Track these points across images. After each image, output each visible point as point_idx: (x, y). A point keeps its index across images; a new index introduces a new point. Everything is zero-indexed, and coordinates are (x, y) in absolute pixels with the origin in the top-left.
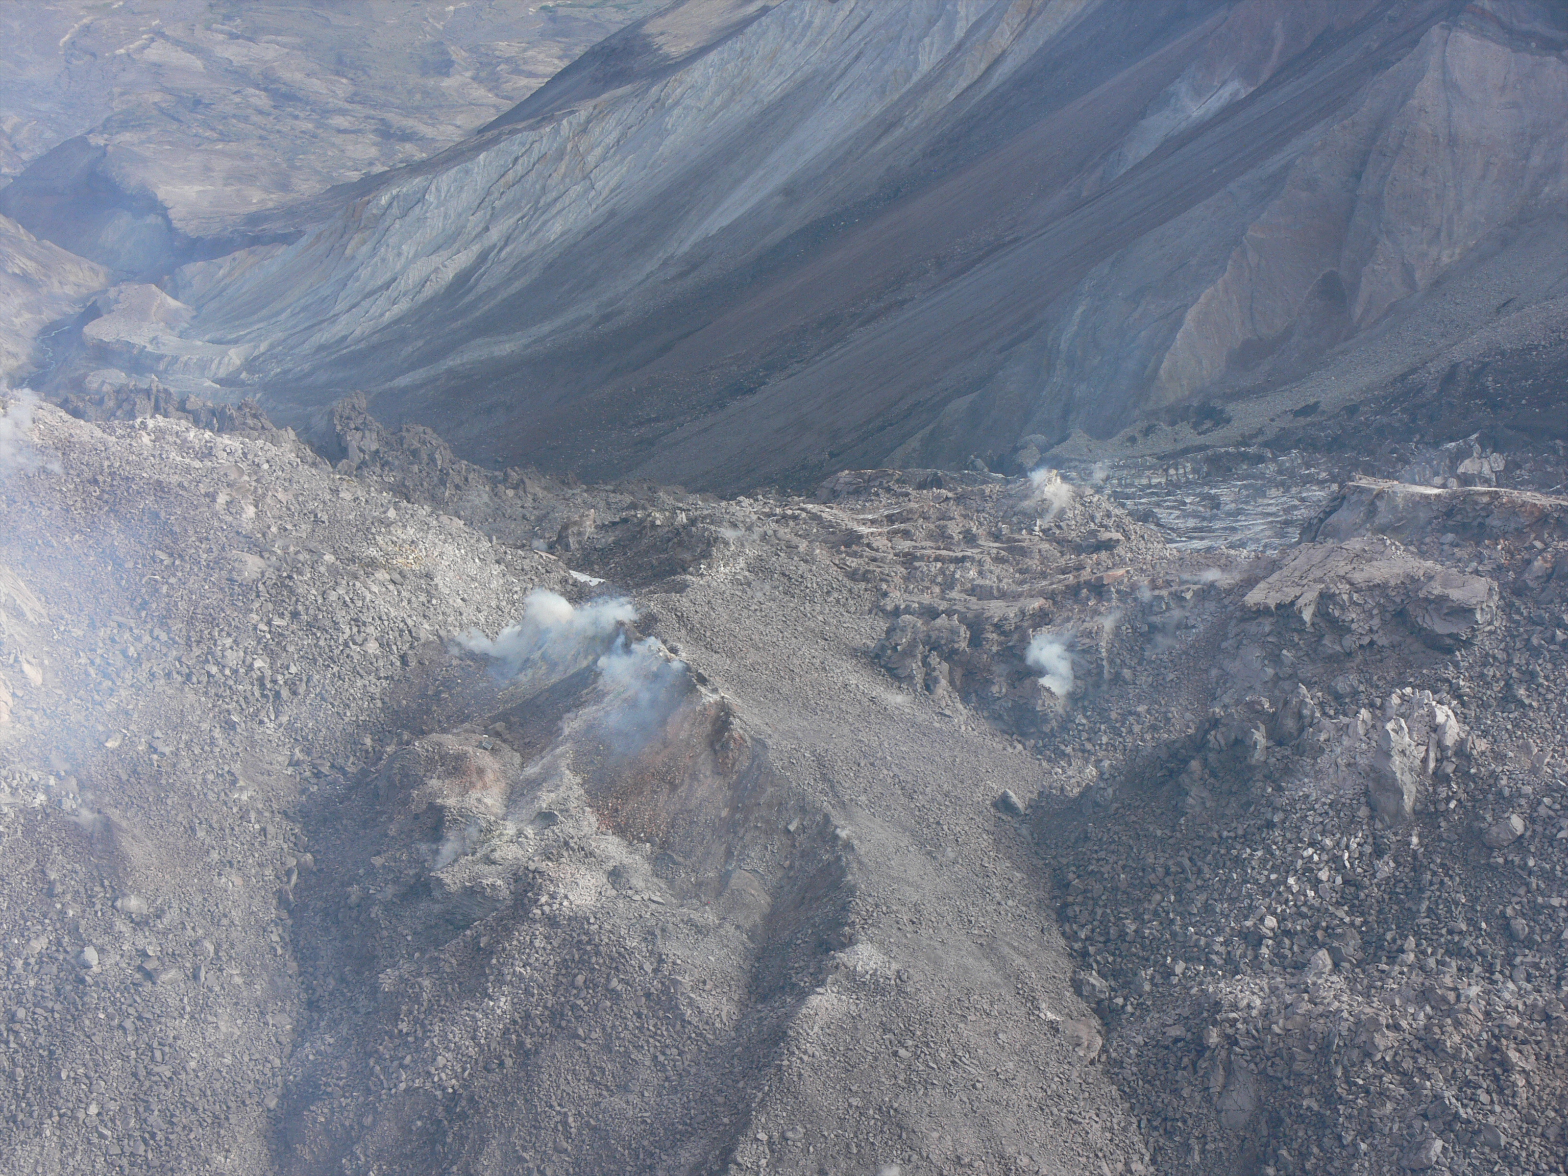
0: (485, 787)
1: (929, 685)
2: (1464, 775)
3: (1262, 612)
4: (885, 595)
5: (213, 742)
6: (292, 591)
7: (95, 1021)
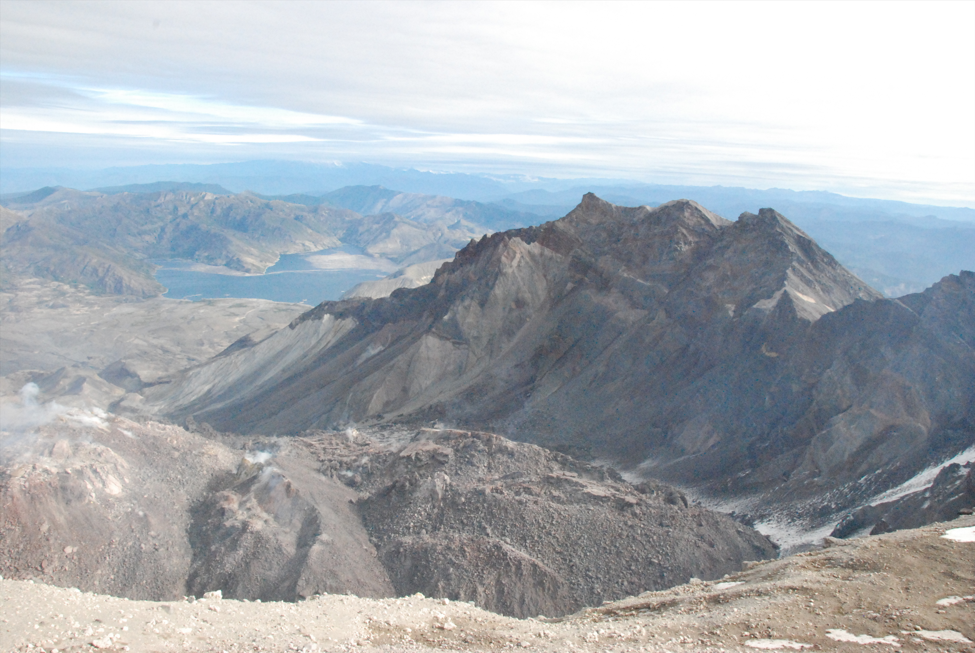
0: (234, 503)
1: (332, 476)
2: (452, 490)
3: (404, 457)
4: (319, 457)
5: (169, 495)
6: (186, 460)
7: (144, 561)
